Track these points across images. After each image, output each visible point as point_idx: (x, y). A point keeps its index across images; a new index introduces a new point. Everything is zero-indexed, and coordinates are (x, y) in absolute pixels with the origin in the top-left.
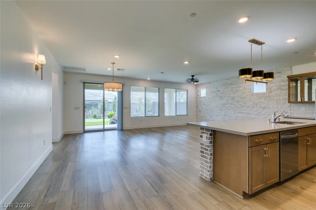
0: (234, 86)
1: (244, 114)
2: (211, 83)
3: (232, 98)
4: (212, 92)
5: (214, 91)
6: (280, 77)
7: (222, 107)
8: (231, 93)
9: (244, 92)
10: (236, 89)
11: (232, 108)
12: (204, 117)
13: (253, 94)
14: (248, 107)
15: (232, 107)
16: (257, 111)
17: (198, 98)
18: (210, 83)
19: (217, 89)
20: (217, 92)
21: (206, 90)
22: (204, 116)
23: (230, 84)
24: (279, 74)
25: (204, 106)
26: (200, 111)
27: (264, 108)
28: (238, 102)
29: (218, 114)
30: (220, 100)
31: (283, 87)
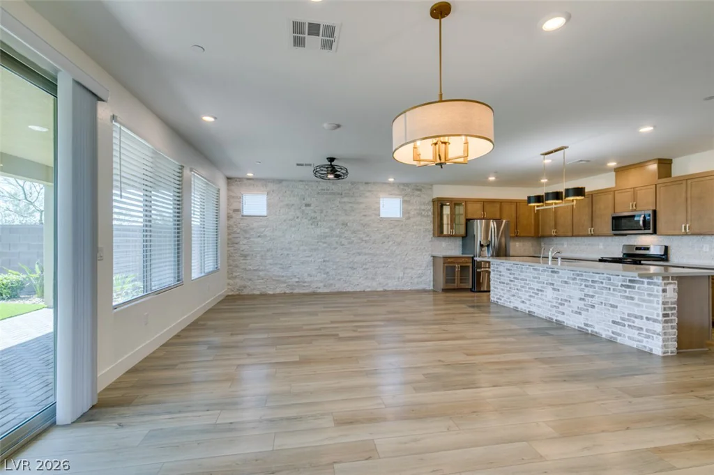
0: (346, 200)
1: (366, 257)
2: (284, 183)
3: (343, 224)
4: (287, 205)
5: (293, 205)
6: (419, 196)
7: (318, 242)
8: (340, 212)
9: (365, 214)
10: (351, 207)
11: (343, 245)
12: (262, 270)
13: (382, 220)
14: (374, 243)
15: (343, 243)
16: (389, 251)
17: (236, 216)
18: (280, 181)
19: (304, 199)
20: (304, 208)
21: (268, 200)
22: (261, 268)
23: (339, 194)
24: (419, 192)
25: (259, 239)
26: (245, 256)
27: (399, 244)
28: (354, 232)
29: (308, 259)
30: (313, 226)
31: (423, 213)
